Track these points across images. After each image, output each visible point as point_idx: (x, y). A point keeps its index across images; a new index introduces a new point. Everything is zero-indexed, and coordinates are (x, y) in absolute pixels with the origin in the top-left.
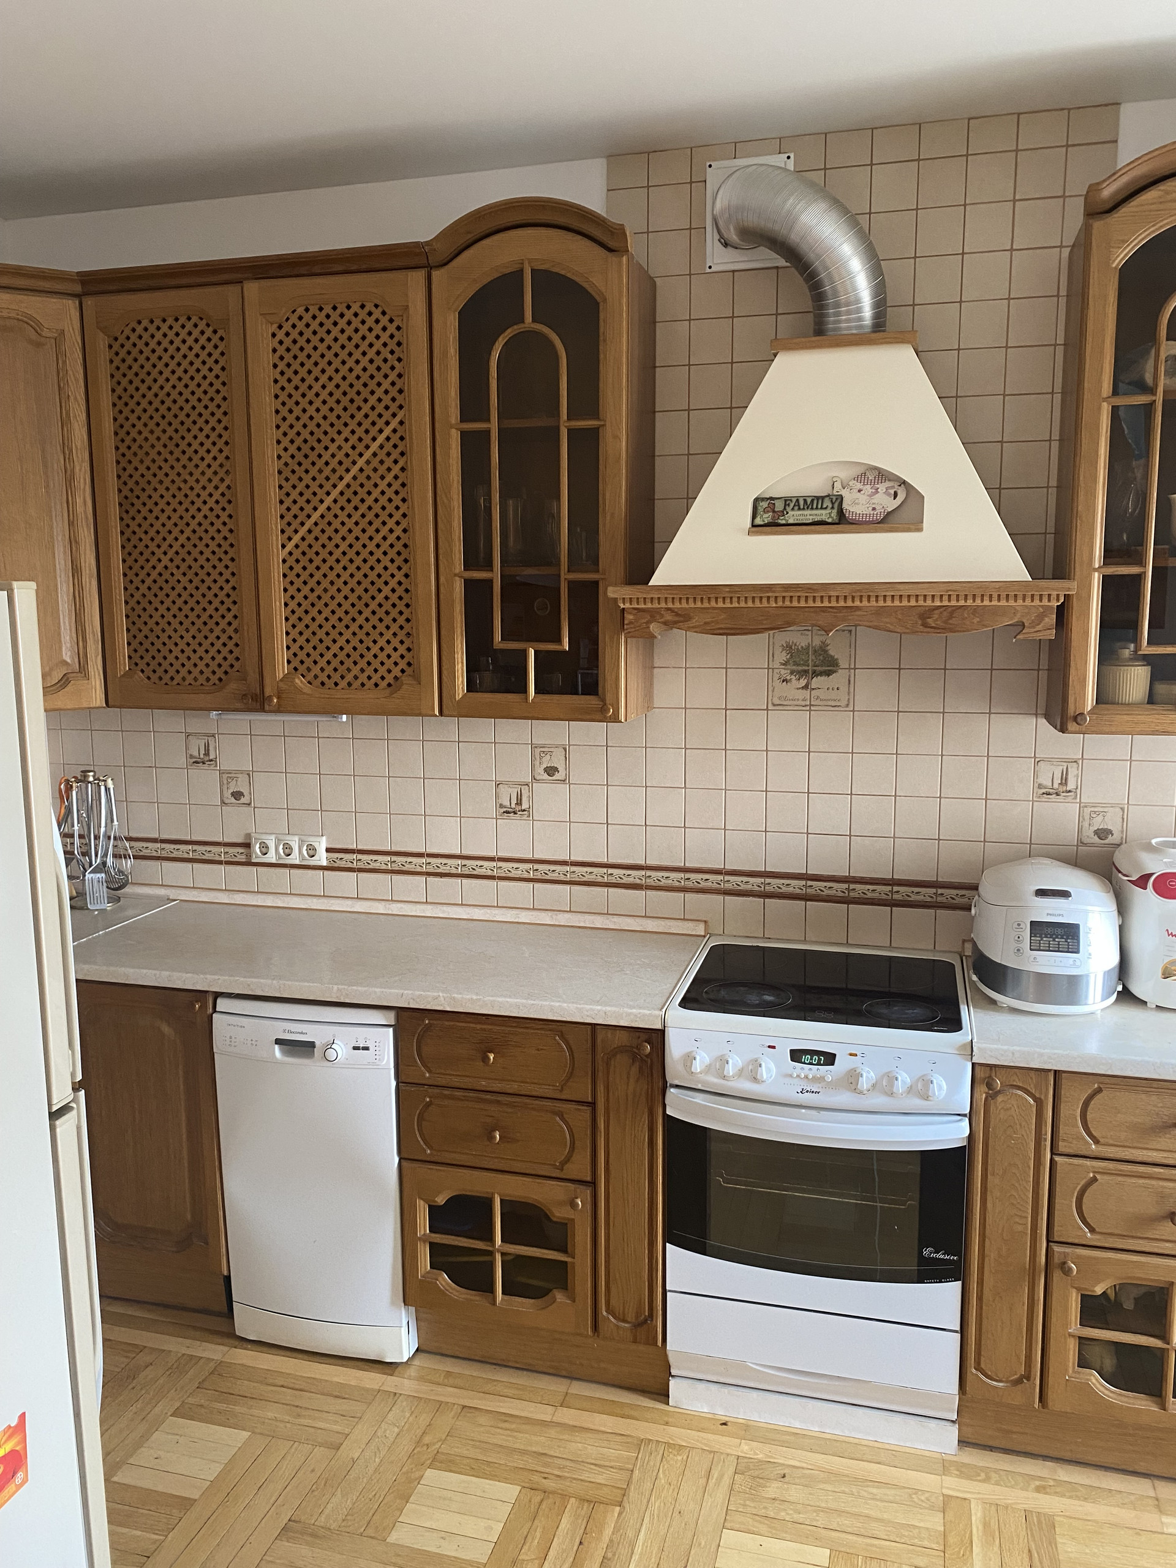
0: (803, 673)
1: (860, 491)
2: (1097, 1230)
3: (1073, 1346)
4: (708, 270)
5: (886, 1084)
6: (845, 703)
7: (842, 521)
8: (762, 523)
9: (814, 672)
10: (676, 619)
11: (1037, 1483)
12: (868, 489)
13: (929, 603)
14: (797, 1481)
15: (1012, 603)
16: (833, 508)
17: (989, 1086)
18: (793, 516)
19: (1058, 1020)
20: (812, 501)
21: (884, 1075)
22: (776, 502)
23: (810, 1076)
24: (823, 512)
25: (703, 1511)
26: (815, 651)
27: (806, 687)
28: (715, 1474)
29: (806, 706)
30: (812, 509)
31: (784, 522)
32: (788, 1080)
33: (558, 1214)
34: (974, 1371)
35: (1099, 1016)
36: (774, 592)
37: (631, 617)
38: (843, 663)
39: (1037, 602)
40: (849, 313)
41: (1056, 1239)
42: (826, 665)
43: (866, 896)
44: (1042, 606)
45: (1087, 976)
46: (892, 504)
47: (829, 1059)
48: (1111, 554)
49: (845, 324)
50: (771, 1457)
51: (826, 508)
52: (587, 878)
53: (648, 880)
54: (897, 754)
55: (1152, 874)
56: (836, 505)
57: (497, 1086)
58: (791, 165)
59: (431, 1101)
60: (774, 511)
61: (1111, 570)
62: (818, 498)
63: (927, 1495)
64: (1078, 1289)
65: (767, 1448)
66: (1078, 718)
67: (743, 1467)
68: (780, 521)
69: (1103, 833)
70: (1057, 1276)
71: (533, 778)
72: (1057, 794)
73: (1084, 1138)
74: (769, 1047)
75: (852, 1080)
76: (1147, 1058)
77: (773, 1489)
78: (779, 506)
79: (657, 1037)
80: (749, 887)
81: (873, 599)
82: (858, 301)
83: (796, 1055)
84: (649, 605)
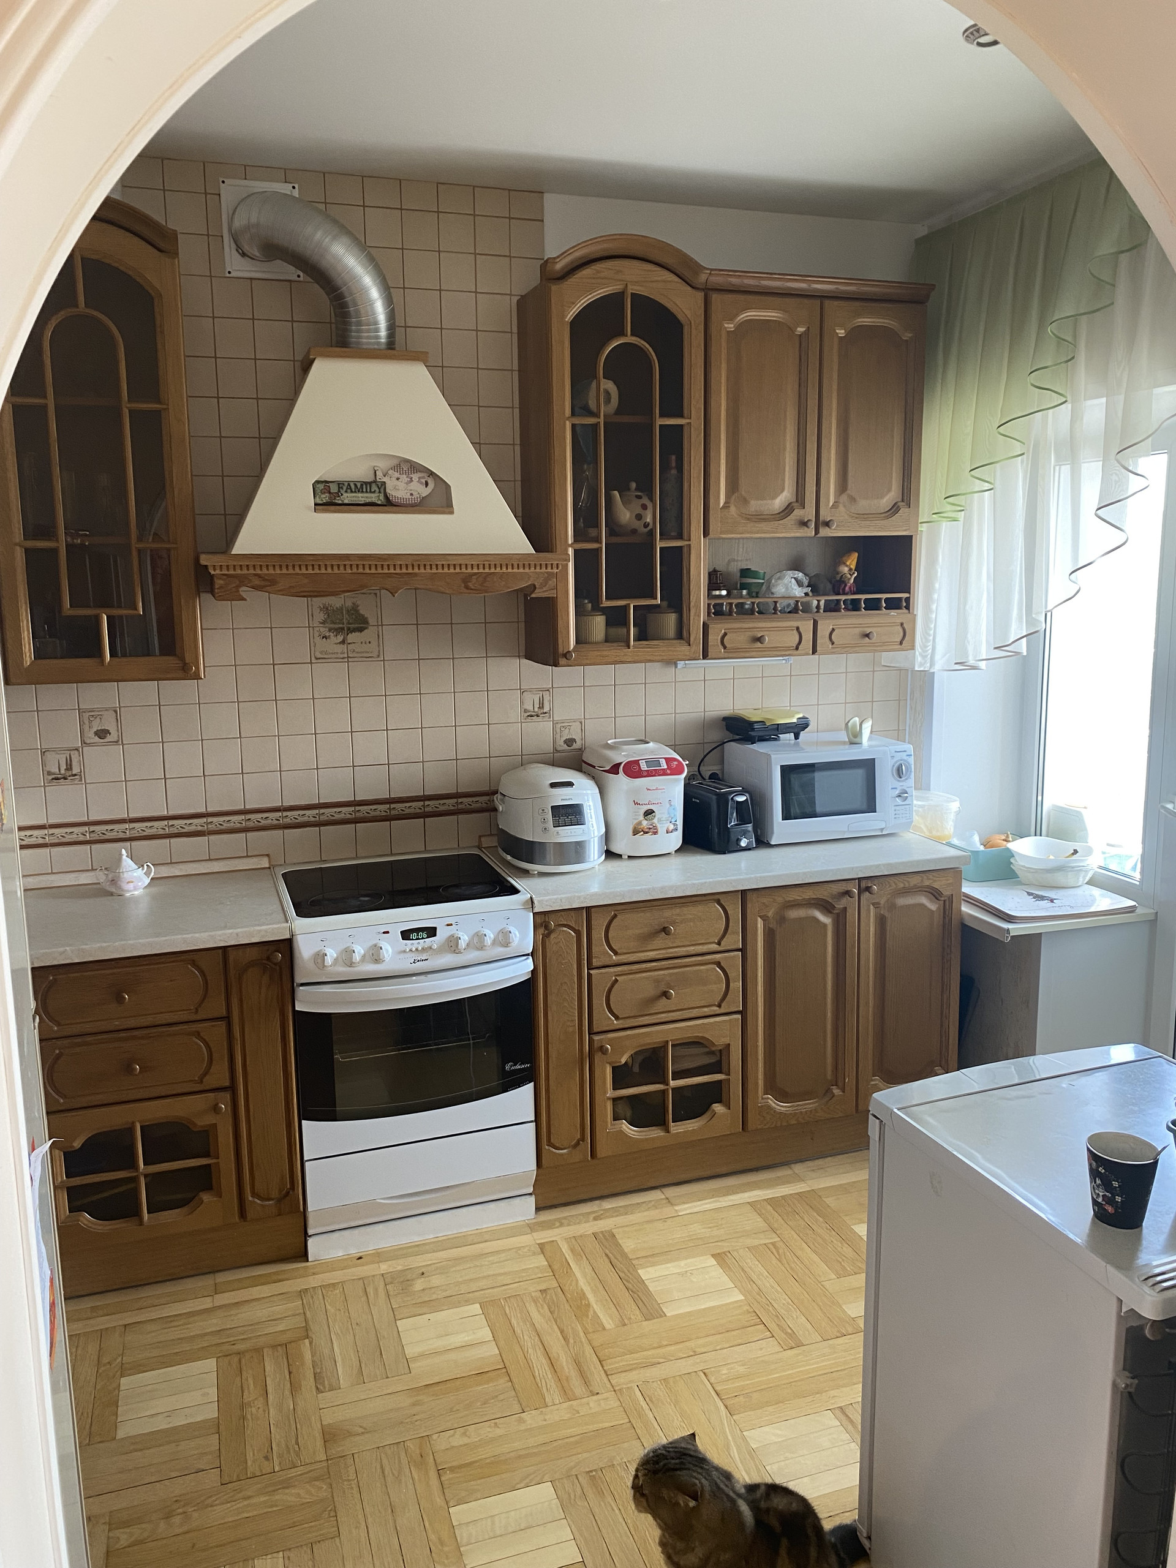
0: (339, 631)
1: (398, 479)
2: (620, 1016)
3: (609, 1106)
4: (228, 275)
5: (478, 942)
6: (376, 654)
7: (389, 504)
8: (321, 502)
9: (349, 629)
10: (263, 583)
11: (594, 1215)
12: (404, 478)
13: (469, 570)
14: (434, 1273)
15: (527, 570)
16: (380, 492)
17: (546, 927)
18: (347, 497)
19: (577, 875)
20: (362, 485)
21: (474, 935)
22: (330, 485)
23: (420, 948)
24: (372, 495)
25: (375, 1317)
26: (348, 611)
27: (343, 642)
28: (370, 1290)
29: (343, 658)
30: (362, 492)
31: (340, 502)
32: (402, 956)
33: (199, 1123)
34: (547, 1147)
35: (597, 869)
36: (349, 560)
37: (222, 582)
38: (372, 621)
39: (544, 570)
40: (368, 331)
41: (595, 1030)
42: (360, 624)
43: (404, 813)
44: (547, 573)
45: (589, 841)
46: (425, 492)
47: (431, 932)
48: (578, 536)
49: (366, 340)
50: (406, 1266)
51: (374, 492)
52: (149, 832)
53: (210, 826)
54: (420, 694)
55: (621, 763)
56: (382, 490)
57: (132, 1023)
58: (296, 193)
59: (60, 1052)
60: (330, 493)
61: (579, 546)
62: (366, 483)
63: (527, 1248)
64: (610, 1063)
65: (401, 1261)
66: (567, 655)
67: (388, 1279)
68: (337, 501)
69: (570, 742)
70: (598, 1057)
71: (83, 742)
72: (538, 716)
73: (608, 953)
74: (384, 933)
75: (452, 945)
76: (644, 887)
77: (419, 1285)
78: (334, 488)
79: (287, 946)
80: (306, 819)
81: (428, 567)
82: (376, 323)
83: (406, 935)
84: (239, 572)
